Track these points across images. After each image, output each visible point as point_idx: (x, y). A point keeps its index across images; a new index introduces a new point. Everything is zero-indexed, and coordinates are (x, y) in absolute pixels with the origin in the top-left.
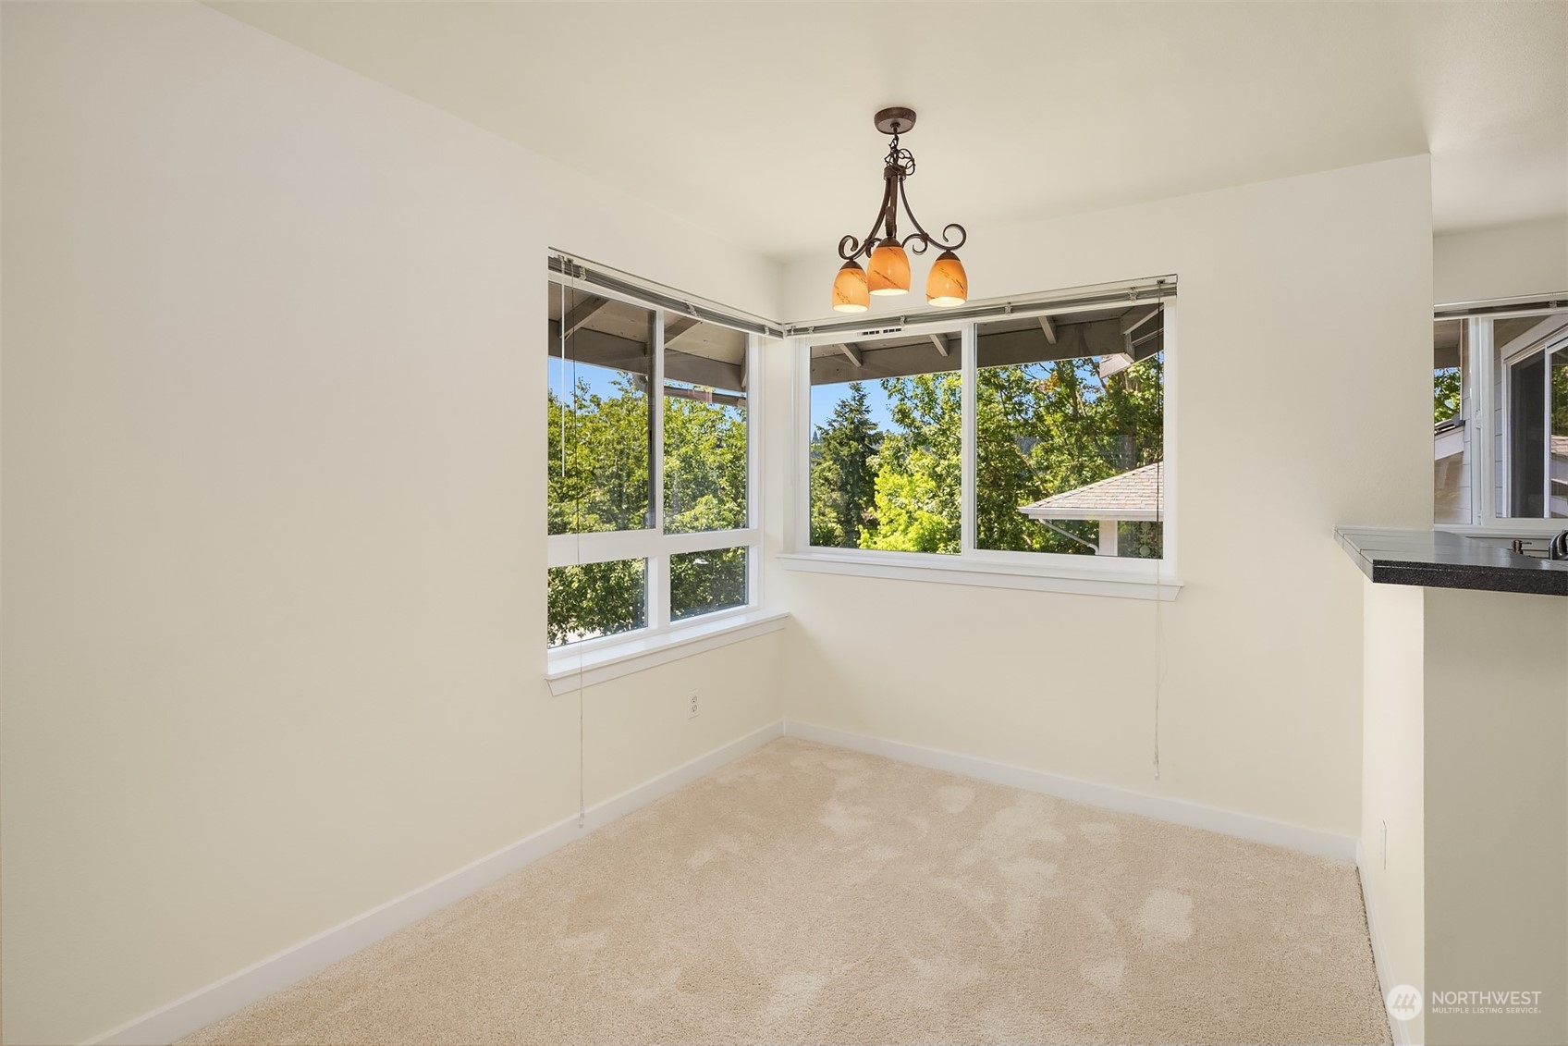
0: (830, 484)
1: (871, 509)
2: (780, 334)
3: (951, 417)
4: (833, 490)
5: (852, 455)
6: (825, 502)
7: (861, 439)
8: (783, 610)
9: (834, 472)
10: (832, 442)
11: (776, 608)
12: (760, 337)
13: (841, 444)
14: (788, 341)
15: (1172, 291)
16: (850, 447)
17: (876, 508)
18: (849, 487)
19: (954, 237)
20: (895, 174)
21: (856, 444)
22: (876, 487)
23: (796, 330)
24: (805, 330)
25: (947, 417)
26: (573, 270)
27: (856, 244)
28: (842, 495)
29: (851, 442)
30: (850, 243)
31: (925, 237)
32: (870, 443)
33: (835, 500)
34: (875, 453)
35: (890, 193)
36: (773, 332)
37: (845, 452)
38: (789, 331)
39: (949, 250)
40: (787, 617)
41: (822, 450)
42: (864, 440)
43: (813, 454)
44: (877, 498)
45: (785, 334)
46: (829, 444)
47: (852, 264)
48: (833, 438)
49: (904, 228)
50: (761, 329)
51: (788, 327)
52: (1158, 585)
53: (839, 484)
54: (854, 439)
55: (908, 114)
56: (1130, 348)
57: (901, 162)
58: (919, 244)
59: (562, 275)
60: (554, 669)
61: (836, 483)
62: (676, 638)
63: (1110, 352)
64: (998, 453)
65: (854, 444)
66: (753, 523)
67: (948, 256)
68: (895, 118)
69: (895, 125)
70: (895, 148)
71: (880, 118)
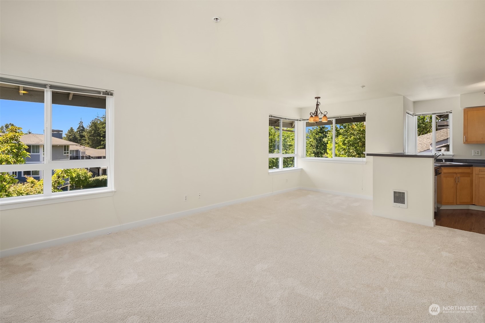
0: (313, 146)
1: (326, 154)
2: (301, 121)
3: (348, 127)
4: (313, 148)
5: (320, 137)
6: (311, 152)
7: (322, 133)
9: (314, 143)
10: (313, 133)
11: (300, 167)
12: (297, 122)
13: (316, 134)
16: (319, 135)
17: (327, 153)
18: (319, 147)
19: (326, 113)
20: (317, 105)
21: (321, 134)
22: (327, 147)
23: (304, 120)
24: (305, 120)
25: (347, 127)
27: (312, 113)
28: (316, 150)
29: (319, 133)
30: (311, 113)
31: (322, 113)
32: (326, 133)
33: (314, 151)
34: (326, 136)
35: (317, 108)
36: (299, 120)
37: (317, 136)
40: (302, 169)
41: (310, 136)
42: (324, 133)
43: (307, 137)
44: (328, 151)
46: (312, 134)
47: (312, 116)
48: (314, 132)
49: (319, 112)
50: (297, 120)
53: (315, 146)
54: (320, 133)
55: (320, 98)
57: (318, 104)
58: (321, 114)
59: (270, 117)
61: (314, 146)
62: (282, 170)
65: (320, 134)
66: (296, 153)
67: (325, 116)
68: (318, 98)
69: (318, 99)
70: (318, 102)
71: (316, 98)
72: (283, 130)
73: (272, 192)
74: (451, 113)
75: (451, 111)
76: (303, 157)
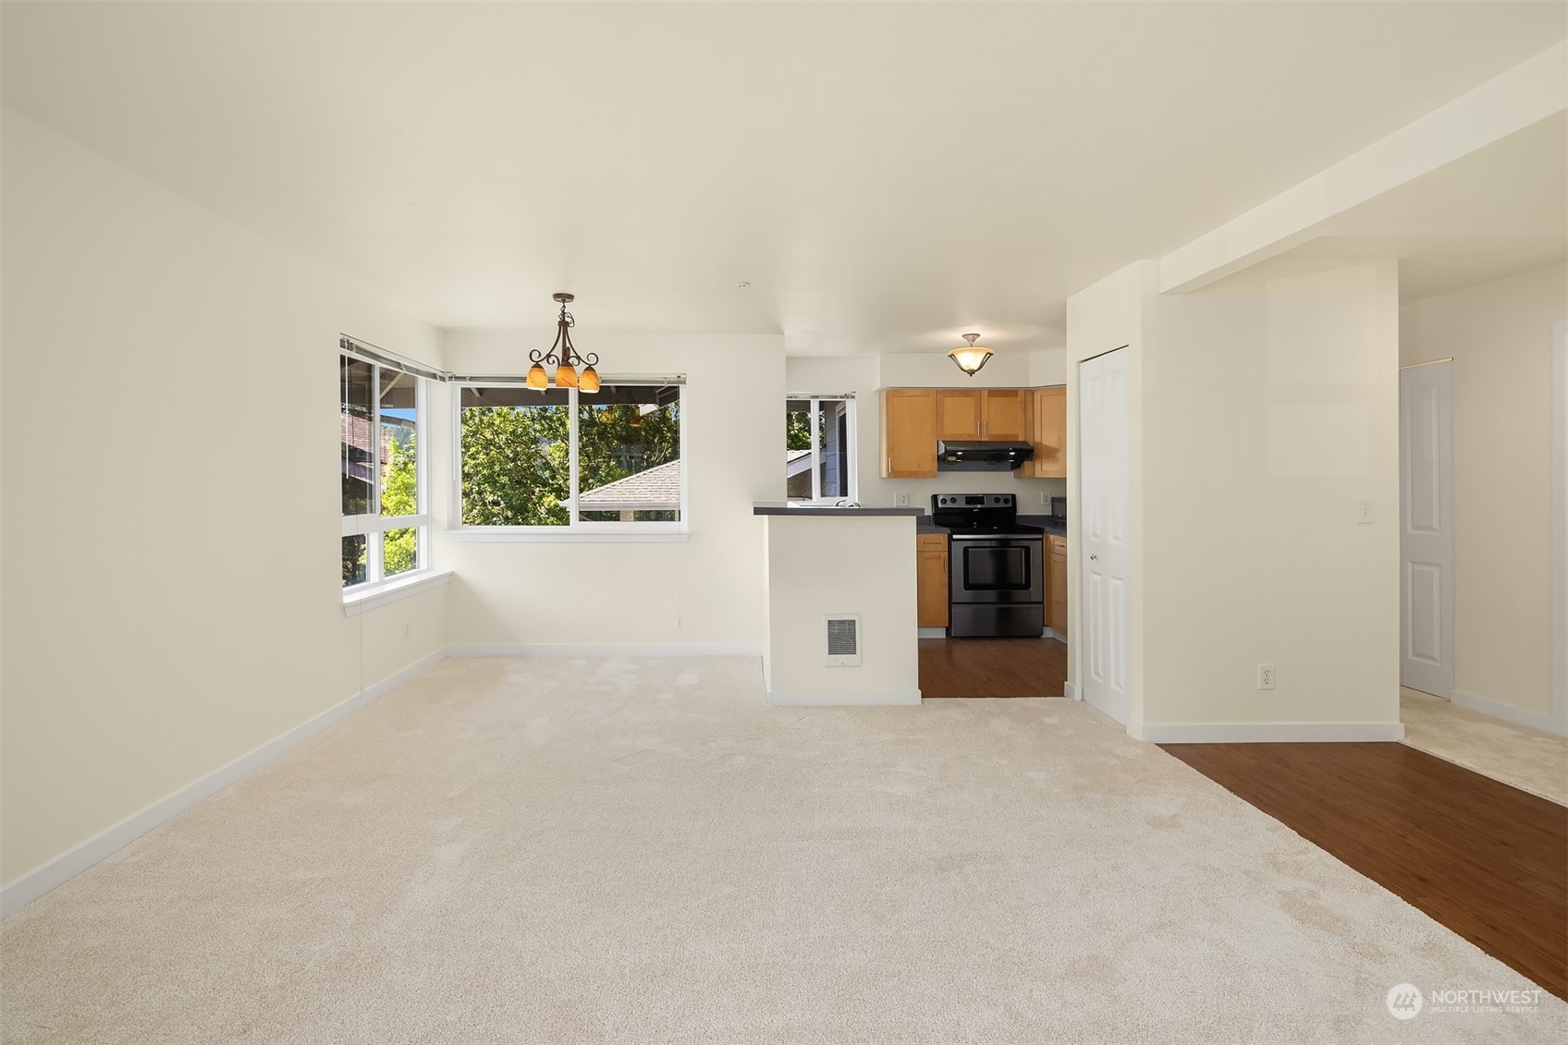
2: (443, 379)
8: (448, 570)
11: (441, 569)
12: (427, 381)
14: (448, 383)
15: (684, 383)
19: (592, 360)
20: (564, 325)
24: (463, 378)
26: (350, 346)
27: (540, 356)
30: (535, 355)
31: (580, 358)
35: (561, 335)
36: (435, 377)
38: (451, 378)
39: (590, 365)
40: (452, 575)
45: (447, 379)
47: (537, 366)
51: (450, 375)
52: (680, 534)
55: (571, 297)
56: (658, 401)
57: (567, 319)
58: (576, 361)
59: (346, 350)
60: (348, 599)
62: (388, 588)
63: (646, 403)
64: (526, 455)
66: (423, 511)
67: (590, 369)
68: (564, 297)
69: (564, 301)
70: (563, 313)
71: (557, 296)
72: (384, 418)
73: (359, 693)
74: (853, 397)
75: (853, 394)
76: (452, 527)
